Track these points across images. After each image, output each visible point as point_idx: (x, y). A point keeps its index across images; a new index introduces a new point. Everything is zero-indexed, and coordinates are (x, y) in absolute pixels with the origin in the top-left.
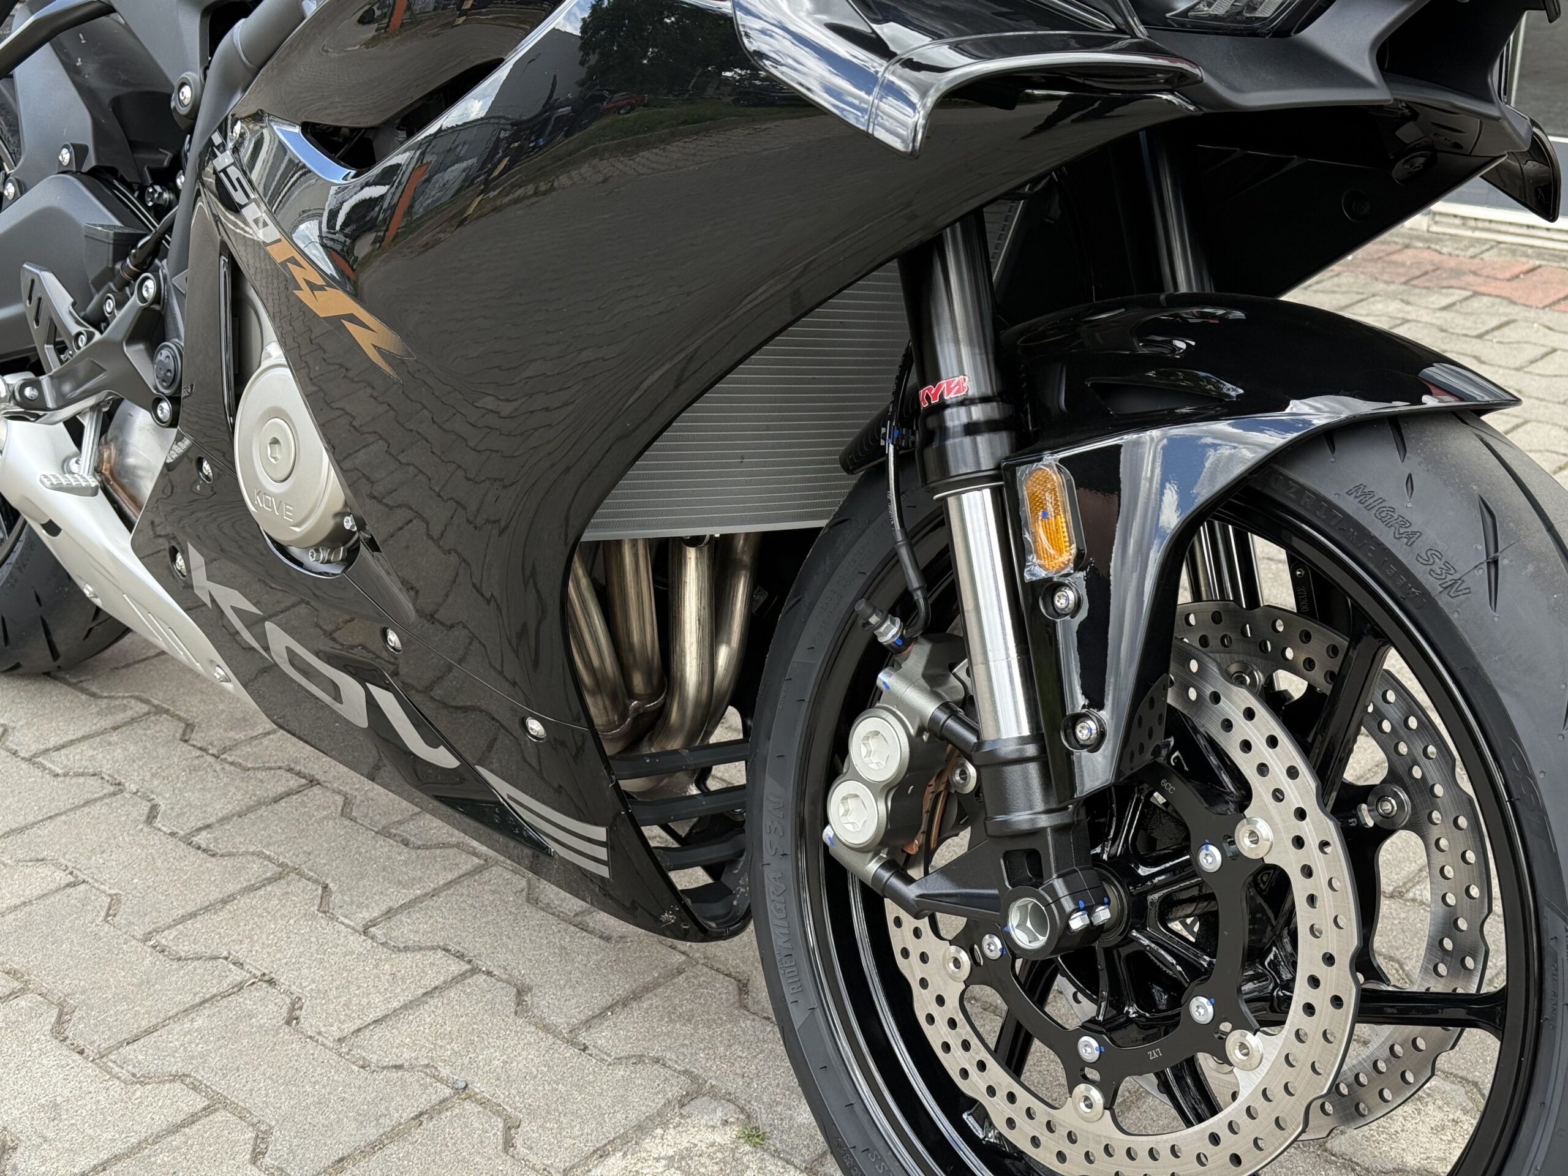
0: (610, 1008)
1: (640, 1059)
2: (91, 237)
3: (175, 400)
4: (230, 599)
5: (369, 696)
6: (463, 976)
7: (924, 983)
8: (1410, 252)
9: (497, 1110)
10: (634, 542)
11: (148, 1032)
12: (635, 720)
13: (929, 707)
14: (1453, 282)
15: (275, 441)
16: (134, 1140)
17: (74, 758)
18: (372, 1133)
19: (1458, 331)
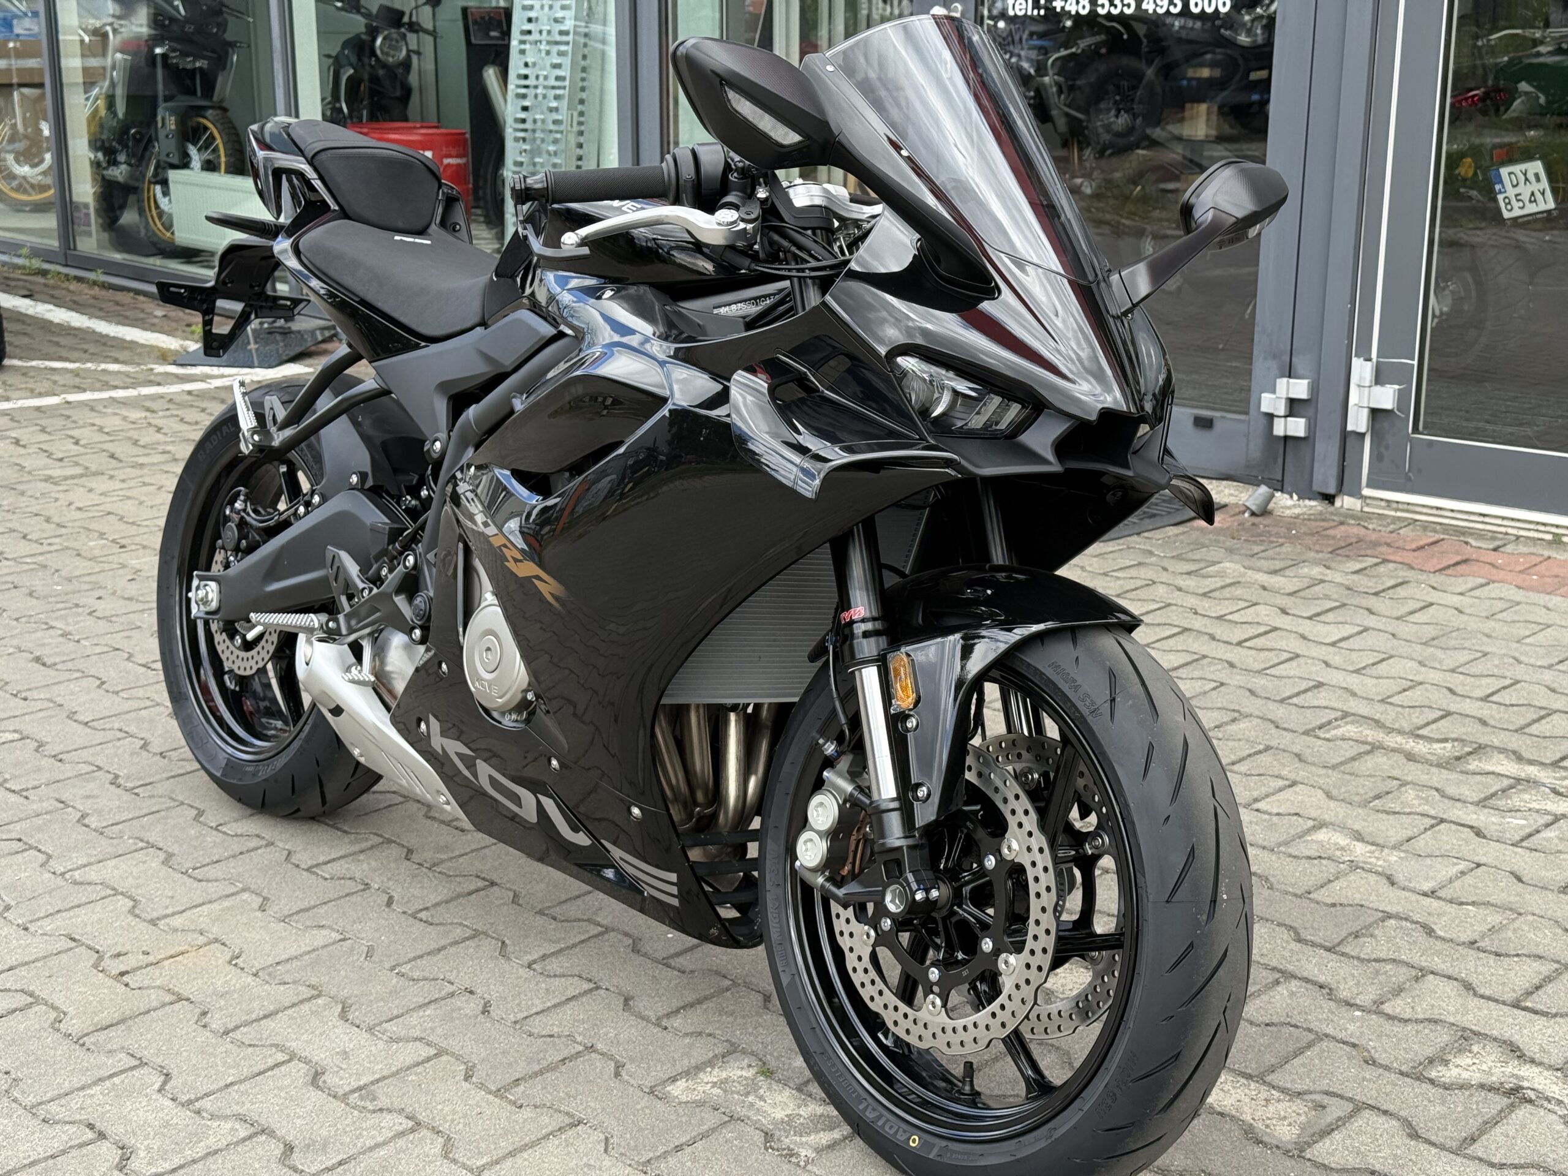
0: (683, 1008)
1: (700, 1034)
2: (374, 530)
3: (425, 629)
4: (454, 748)
5: (538, 802)
6: (591, 990)
7: (851, 950)
8: (1342, 528)
9: (611, 1058)
10: (698, 706)
11: (397, 1017)
12: (698, 821)
13: (849, 788)
14: (1369, 552)
15: (488, 649)
16: (394, 1069)
17: (337, 868)
18: (536, 1067)
19: (1361, 589)
